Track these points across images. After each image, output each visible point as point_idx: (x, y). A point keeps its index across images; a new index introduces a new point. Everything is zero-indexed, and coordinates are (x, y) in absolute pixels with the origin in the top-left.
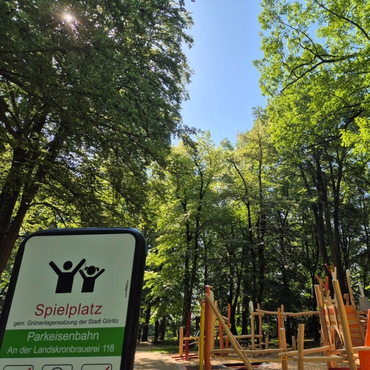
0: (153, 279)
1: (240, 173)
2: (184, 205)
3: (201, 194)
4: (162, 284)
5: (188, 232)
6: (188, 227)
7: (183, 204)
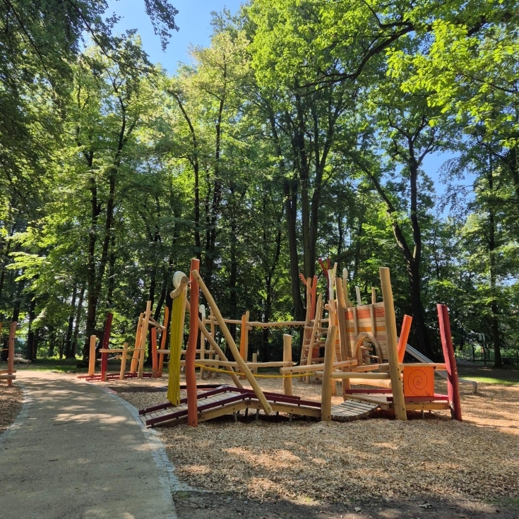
0: (37, 266)
1: (186, 117)
2: (89, 159)
3: (120, 142)
4: (52, 274)
5: (94, 201)
6: (94, 193)
7: (86, 155)
